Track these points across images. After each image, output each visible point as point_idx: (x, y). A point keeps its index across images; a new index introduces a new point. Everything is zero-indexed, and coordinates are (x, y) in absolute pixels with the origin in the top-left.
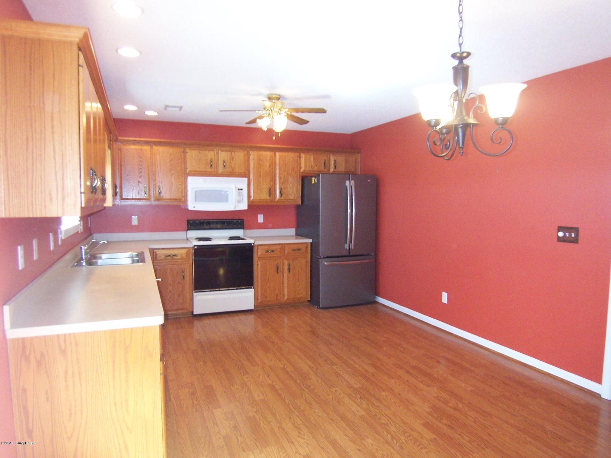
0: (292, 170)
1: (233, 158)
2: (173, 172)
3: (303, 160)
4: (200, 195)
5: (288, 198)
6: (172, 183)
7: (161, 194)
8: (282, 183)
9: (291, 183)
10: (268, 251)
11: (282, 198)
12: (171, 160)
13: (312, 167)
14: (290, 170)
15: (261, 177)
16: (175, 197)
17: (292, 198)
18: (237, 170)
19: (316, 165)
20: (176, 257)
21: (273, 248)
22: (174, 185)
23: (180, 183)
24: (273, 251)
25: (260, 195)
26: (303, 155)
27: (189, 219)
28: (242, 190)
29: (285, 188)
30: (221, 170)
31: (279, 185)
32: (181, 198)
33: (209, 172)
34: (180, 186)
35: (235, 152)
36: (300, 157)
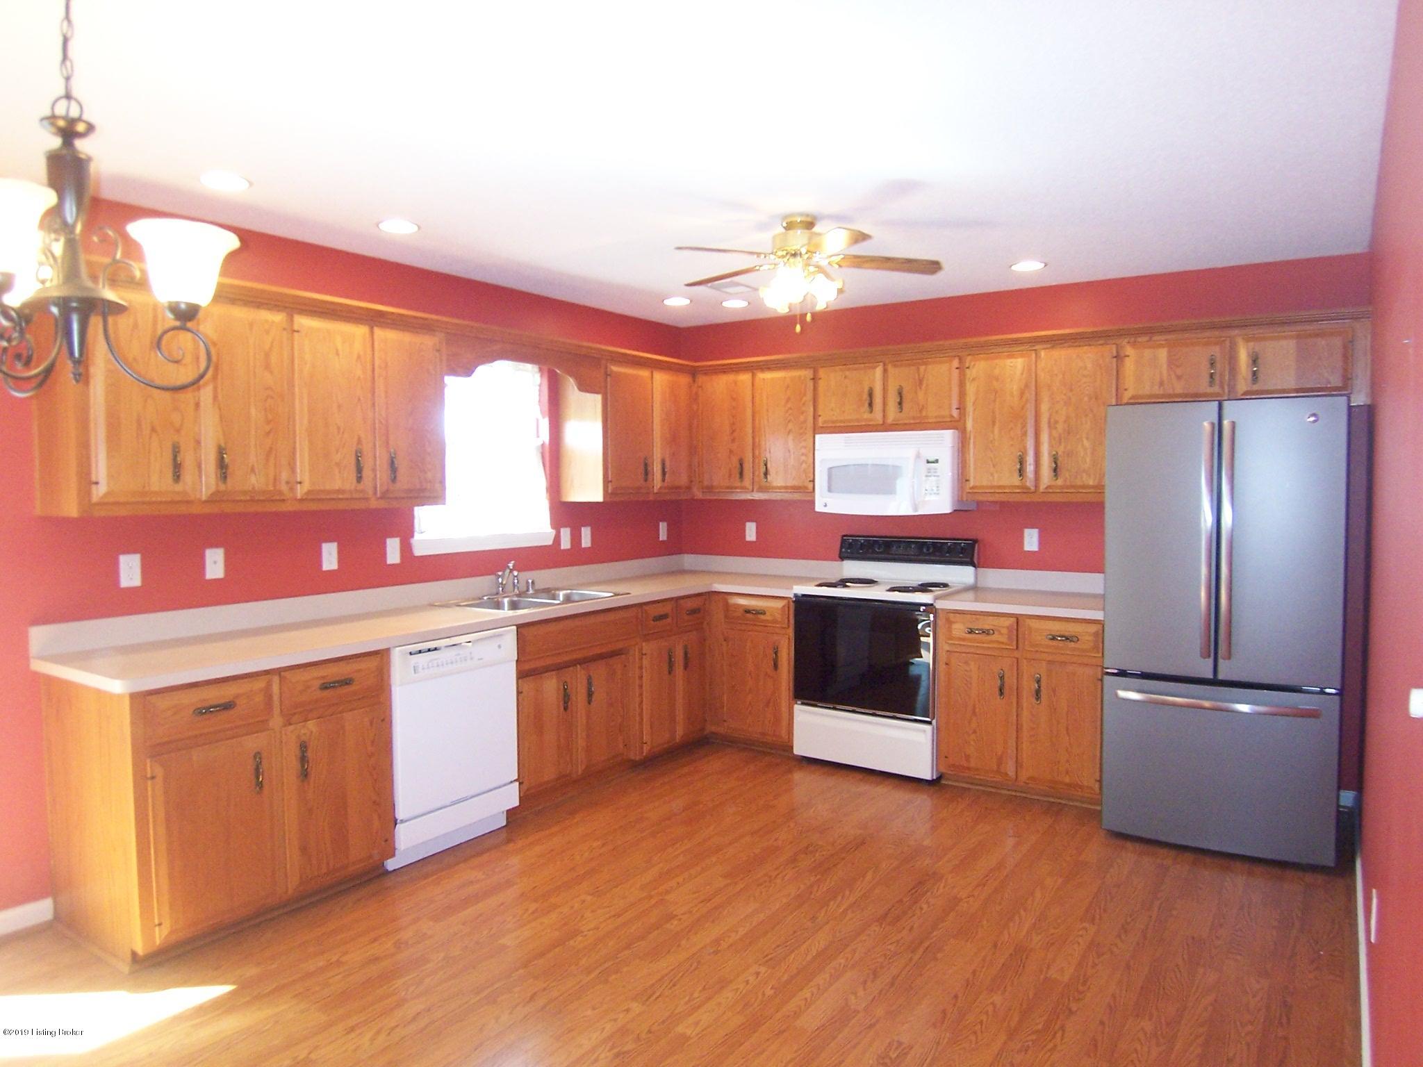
0: (1090, 399)
1: (921, 381)
2: (790, 426)
3: (1129, 365)
4: (841, 478)
5: (1079, 483)
6: (789, 451)
7: (768, 476)
8: (1060, 440)
9: (1087, 439)
10: (971, 632)
11: (1060, 482)
12: (788, 400)
13: (1161, 384)
14: (1086, 399)
15: (997, 424)
16: (795, 483)
17: (1091, 483)
18: (932, 413)
19: (1179, 378)
20: (762, 617)
21: (987, 624)
22: (792, 456)
23: (803, 451)
24: (985, 632)
25: (992, 475)
26: (1129, 350)
27: (848, 533)
28: (937, 461)
29: (1069, 454)
30: (892, 413)
31: (1051, 446)
32: (806, 484)
33: (866, 420)
34: (803, 458)
35: (926, 364)
36: (1119, 358)
